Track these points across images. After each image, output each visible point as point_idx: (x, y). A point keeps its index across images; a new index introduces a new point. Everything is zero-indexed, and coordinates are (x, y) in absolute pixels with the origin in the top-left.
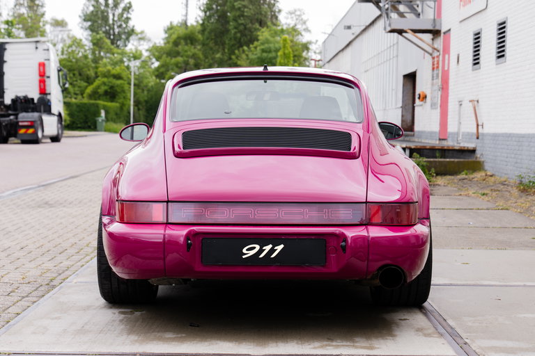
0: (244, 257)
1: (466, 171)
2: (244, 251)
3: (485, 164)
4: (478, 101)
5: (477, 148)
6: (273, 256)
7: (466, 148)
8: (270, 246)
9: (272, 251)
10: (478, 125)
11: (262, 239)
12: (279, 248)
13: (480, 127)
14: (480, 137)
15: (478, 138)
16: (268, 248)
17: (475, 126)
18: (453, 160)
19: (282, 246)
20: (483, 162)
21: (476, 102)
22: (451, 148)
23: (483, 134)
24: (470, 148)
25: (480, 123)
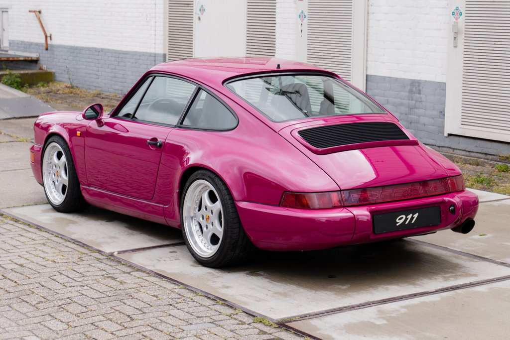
0: (397, 225)
1: (42, 83)
2: (397, 221)
3: (57, 75)
4: (40, 12)
5: (41, 58)
6: (412, 222)
7: (30, 59)
8: (411, 215)
9: (412, 218)
10: (46, 37)
11: (406, 210)
12: (416, 215)
13: (49, 39)
14: (49, 48)
15: (47, 49)
16: (410, 217)
17: (44, 37)
18: (26, 72)
19: (417, 214)
20: (54, 73)
21: (38, 13)
22: (16, 59)
23: (52, 46)
24: (33, 58)
25: (48, 35)
